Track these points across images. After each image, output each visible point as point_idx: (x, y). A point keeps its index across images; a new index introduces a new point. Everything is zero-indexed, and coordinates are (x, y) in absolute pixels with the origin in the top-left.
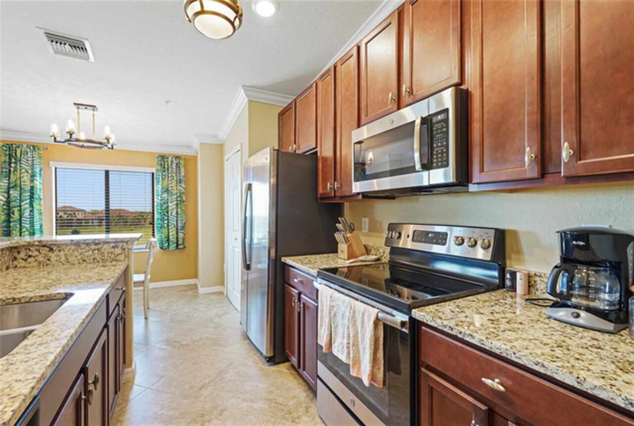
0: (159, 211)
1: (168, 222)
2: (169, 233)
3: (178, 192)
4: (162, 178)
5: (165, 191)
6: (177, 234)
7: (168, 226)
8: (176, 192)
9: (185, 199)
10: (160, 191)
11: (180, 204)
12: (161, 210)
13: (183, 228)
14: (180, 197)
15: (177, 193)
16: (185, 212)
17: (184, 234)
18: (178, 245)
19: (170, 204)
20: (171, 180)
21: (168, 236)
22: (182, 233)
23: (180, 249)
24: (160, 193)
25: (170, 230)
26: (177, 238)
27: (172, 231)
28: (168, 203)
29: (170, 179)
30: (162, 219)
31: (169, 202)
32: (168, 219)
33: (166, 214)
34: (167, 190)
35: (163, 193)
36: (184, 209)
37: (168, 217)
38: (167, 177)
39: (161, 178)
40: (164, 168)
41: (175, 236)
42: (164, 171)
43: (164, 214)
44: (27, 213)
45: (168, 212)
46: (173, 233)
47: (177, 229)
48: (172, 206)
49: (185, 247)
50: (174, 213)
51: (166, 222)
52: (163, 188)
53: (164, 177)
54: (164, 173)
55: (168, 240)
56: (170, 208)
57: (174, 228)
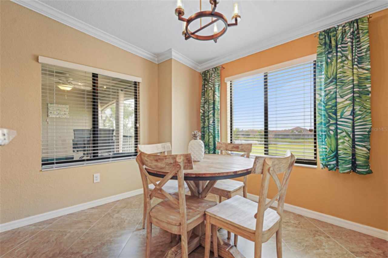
0: (323, 113)
1: (337, 128)
2: (337, 145)
3: (356, 78)
4: (327, 63)
5: (331, 82)
6: (353, 147)
7: (336, 134)
8: (351, 78)
9: (370, 89)
10: (323, 83)
11: (360, 97)
12: (326, 110)
13: (367, 138)
14: (359, 86)
15: (353, 80)
16: (371, 112)
17: (369, 150)
18: (354, 166)
19: (339, 100)
20: (342, 62)
21: (337, 149)
22: (364, 146)
23: (359, 173)
24: (323, 87)
25: (340, 141)
26: (354, 155)
27: (343, 143)
28: (336, 98)
29: (339, 61)
30: (328, 125)
31: (338, 96)
32: (336, 124)
33: (334, 116)
34: (336, 78)
35: (327, 85)
36: (368, 106)
37: (337, 120)
38: (335, 59)
39: (324, 63)
40: (330, 47)
41: (350, 151)
42: (329, 53)
43: (330, 117)
44: (211, 122)
45: (335, 113)
46: (345, 145)
47: (353, 140)
48: (344, 102)
49: (370, 172)
50: (348, 113)
51: (332, 128)
52: (327, 78)
53: (329, 61)
54: (330, 56)
55: (336, 156)
56: (339, 106)
57: (347, 139)
